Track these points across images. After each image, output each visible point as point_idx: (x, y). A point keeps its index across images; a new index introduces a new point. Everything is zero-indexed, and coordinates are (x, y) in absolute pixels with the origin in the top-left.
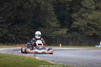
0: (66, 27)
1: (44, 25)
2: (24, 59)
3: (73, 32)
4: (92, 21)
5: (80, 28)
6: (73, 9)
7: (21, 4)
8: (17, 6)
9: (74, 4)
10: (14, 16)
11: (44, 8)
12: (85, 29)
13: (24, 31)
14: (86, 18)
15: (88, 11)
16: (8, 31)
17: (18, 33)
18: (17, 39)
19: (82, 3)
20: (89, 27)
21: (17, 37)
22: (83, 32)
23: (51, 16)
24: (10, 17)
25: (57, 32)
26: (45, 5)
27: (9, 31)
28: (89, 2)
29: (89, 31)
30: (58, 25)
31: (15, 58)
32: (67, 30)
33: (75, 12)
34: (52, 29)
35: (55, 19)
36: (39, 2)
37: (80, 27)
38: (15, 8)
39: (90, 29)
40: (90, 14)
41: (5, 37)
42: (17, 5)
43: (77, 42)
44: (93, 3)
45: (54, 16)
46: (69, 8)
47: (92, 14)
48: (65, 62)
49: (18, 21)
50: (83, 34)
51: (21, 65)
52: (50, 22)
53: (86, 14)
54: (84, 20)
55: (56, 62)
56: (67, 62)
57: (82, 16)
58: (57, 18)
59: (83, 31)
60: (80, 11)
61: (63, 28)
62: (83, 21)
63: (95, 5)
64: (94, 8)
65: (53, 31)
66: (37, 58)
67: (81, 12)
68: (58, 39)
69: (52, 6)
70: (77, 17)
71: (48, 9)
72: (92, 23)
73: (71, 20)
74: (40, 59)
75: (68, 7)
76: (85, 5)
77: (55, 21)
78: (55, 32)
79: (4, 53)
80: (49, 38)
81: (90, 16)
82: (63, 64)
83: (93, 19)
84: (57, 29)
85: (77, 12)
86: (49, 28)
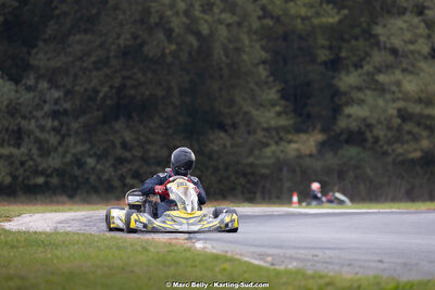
0: (314, 127)
1: (228, 121)
2: (145, 249)
3: (345, 146)
4: (420, 101)
5: (371, 131)
6: (343, 54)
7: (135, 37)
8: (119, 45)
9: (346, 37)
10: (111, 87)
12: (389, 134)
13: (149, 147)
14: (394, 88)
15: (401, 62)
16: (88, 145)
17: (128, 155)
18: (122, 178)
19: (378, 30)
20: (408, 127)
21: (125, 170)
22: (385, 147)
23: (256, 84)
24: (96, 92)
25: (281, 148)
26: (230, 41)
27: (93, 146)
28: (405, 26)
29: (407, 142)
30: (283, 121)
31: (111, 248)
32: (320, 137)
33: (352, 69)
34: (260, 134)
35: (272, 94)
36: (205, 29)
37: (370, 126)
38: (112, 54)
39: (409, 132)
40: (412, 73)
41: (77, 172)
42: (121, 42)
43: (362, 187)
44: (422, 30)
45: (266, 83)
46: (327, 52)
47: (417, 74)
48: (310, 258)
49: (125, 107)
50: (385, 154)
51: (133, 272)
52: (250, 109)
53: (394, 73)
54: (388, 96)
55: (274, 259)
56: (316, 258)
57: (377, 81)
59: (381, 143)
60: (369, 63)
61: (305, 131)
62: (381, 102)
63: (429, 37)
64: (426, 50)
65: (267, 145)
66: (199, 245)
67: (375, 67)
68: (285, 174)
69: (257, 46)
70: (359, 89)
71: (245, 57)
72: (417, 109)
73: (336, 102)
75: (323, 47)
76: (388, 38)
77: (274, 105)
78: (273, 147)
79: (69, 229)
80: (248, 170)
81: (410, 82)
82: (301, 265)
83: (423, 96)
84: (282, 134)
85: (358, 66)
86: (249, 133)
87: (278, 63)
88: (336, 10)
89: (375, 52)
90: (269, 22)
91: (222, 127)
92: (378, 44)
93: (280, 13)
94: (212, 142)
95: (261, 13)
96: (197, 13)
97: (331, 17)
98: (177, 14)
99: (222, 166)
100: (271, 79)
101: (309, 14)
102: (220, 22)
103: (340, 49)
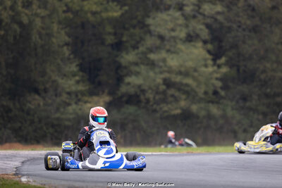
0: (103, 92)
1: (41, 87)
3: (126, 106)
4: (180, 73)
5: (144, 94)
6: (124, 39)
9: (127, 26)
11: (41, 38)
12: (157, 97)
14: (161, 64)
15: (165, 45)
19: (149, 21)
20: (171, 92)
22: (155, 106)
23: (62, 60)
25: (80, 107)
26: (43, 28)
28: (168, 18)
29: (171, 103)
30: (81, 87)
32: (107, 99)
33: (131, 49)
34: (65, 97)
35: (73, 68)
36: (25, 20)
37: (143, 91)
39: (172, 96)
40: (174, 52)
43: (138, 135)
44: (181, 21)
45: (69, 59)
46: (112, 37)
47: (178, 54)
50: (155, 111)
52: (57, 78)
53: (161, 53)
54: (157, 70)
57: (148, 59)
58: (77, 65)
59: (151, 103)
60: (143, 45)
61: (97, 94)
62: (151, 74)
63: (187, 26)
64: (183, 35)
65: (69, 104)
66: (24, 179)
67: (148, 49)
68: (82, 125)
69: (63, 32)
70: (136, 64)
71: (54, 40)
72: (178, 79)
73: (119, 73)
74: (33, 184)
75: (110, 33)
76: (156, 27)
77: (74, 75)
78: (74, 106)
80: (56, 122)
81: (172, 59)
83: (183, 69)
84: (80, 96)
85: (135, 47)
86: (56, 95)
87: (77, 46)
88: (119, 7)
89: (148, 37)
90: (70, 15)
91: (37, 91)
92: (150, 32)
93: (78, 8)
94: (30, 102)
95: (65, 8)
96: (20, 8)
97: (115, 12)
98: (5, 8)
99: (36, 120)
100: (72, 56)
101: (99, 9)
102: (37, 15)
103: (122, 35)
